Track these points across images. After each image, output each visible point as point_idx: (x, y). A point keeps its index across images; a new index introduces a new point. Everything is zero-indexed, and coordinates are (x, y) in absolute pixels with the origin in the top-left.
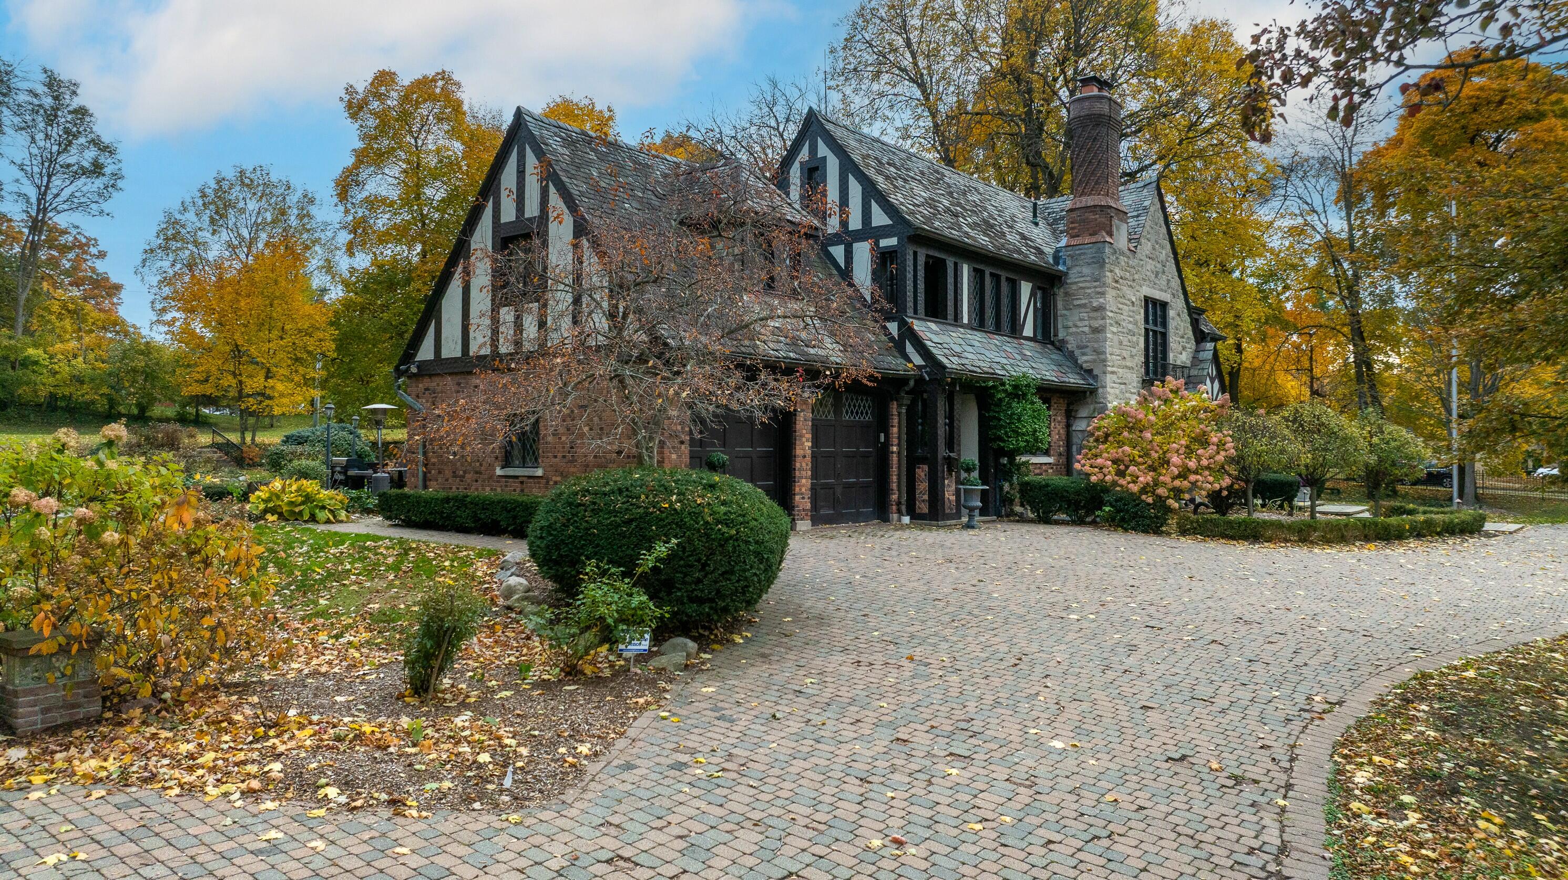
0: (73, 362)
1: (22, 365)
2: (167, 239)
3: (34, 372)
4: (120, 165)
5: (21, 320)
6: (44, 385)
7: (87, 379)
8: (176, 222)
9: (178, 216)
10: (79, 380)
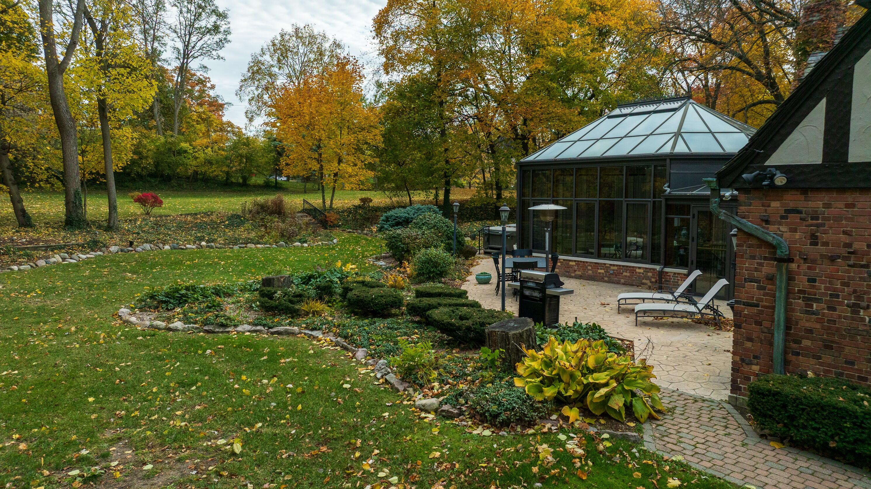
0: (206, 151)
1: (178, 153)
2: (253, 73)
3: (185, 157)
4: (229, 26)
5: (177, 125)
6: (191, 165)
7: (214, 162)
8: (259, 62)
9: (260, 58)
10: (209, 162)
